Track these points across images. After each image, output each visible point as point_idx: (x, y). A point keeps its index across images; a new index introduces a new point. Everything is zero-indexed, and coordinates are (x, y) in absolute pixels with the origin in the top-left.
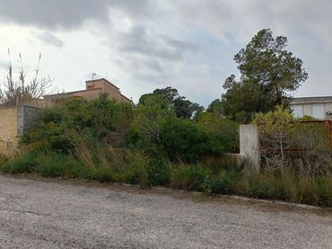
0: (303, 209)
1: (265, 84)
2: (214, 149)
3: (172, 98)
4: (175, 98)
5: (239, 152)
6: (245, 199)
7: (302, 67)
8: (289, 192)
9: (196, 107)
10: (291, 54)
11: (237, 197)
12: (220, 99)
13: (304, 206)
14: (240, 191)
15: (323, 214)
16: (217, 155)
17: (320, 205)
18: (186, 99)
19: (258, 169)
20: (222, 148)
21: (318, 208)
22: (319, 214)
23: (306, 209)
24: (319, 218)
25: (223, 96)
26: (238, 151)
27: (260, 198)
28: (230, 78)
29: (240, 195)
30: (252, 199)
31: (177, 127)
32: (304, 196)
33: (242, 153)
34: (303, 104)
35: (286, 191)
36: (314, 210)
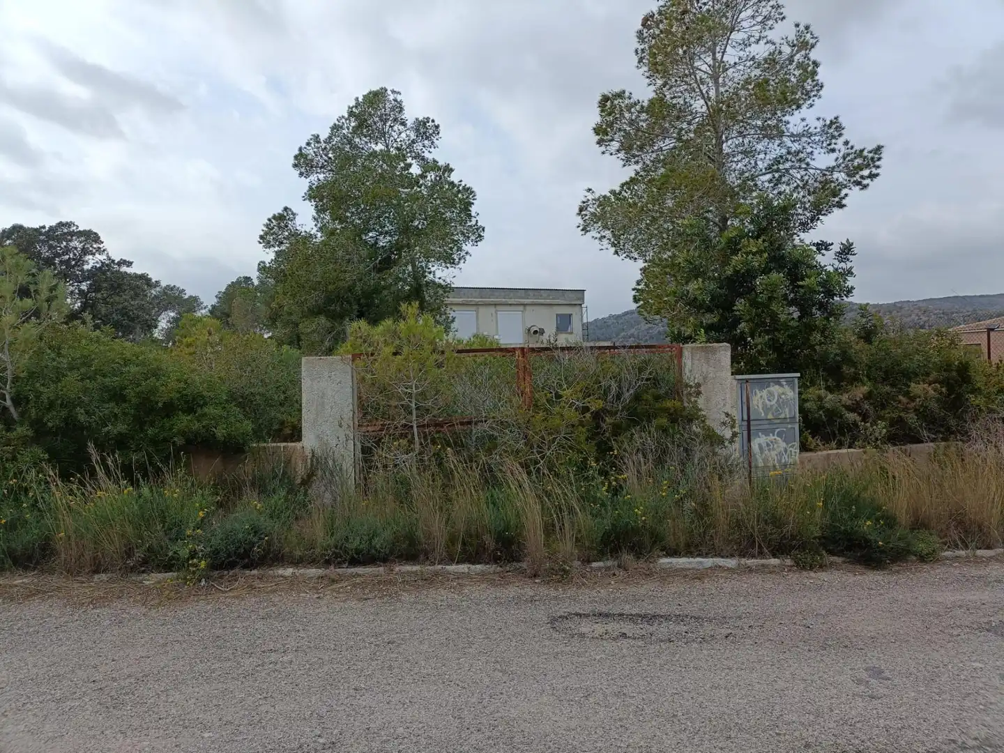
0: (459, 576)
1: (383, 242)
2: (220, 432)
3: (80, 261)
4: (91, 262)
5: (299, 439)
6: (313, 572)
7: (473, 210)
8: (429, 535)
9: (172, 298)
10: (448, 170)
11: (289, 571)
12: (255, 276)
13: (463, 568)
14: (298, 553)
15: (503, 581)
16: (232, 449)
17: (496, 560)
18: (135, 270)
19: (351, 482)
20: (248, 426)
21: (491, 568)
22: (492, 583)
23: (467, 576)
24: (492, 592)
25: (262, 268)
26: (296, 435)
27: (354, 562)
28: (280, 218)
29: (297, 562)
30: (332, 571)
31: (86, 362)
32: (464, 544)
33: (309, 441)
34: (477, 305)
35: (420, 534)
36: (483, 574)
